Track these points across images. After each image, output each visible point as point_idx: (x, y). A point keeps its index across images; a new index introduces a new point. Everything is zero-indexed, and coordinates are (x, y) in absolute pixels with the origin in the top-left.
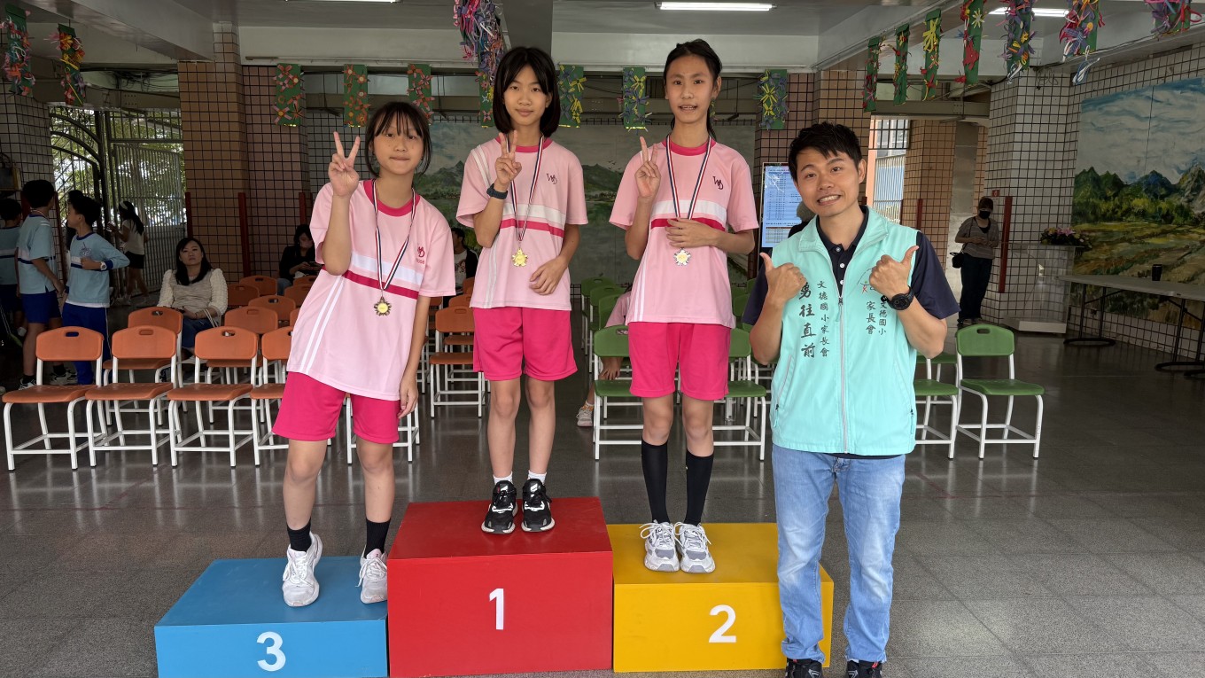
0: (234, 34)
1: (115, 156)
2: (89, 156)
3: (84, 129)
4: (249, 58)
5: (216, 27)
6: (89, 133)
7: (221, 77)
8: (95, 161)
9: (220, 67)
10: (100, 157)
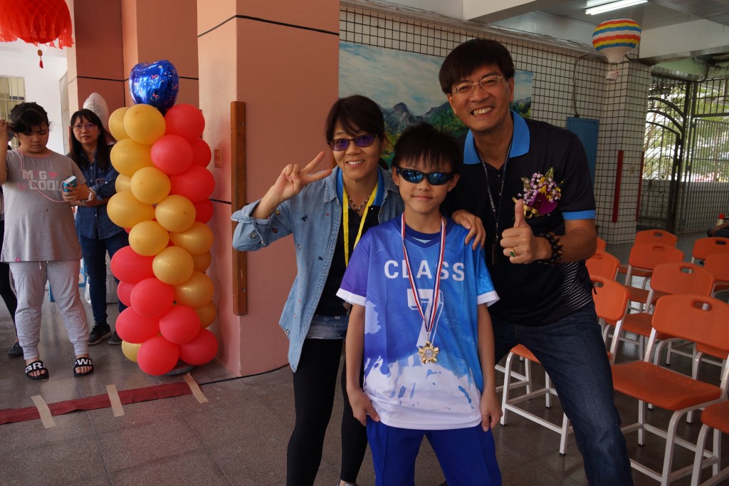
1: (695, 127)
2: (676, 129)
3: (676, 109)
6: (679, 112)
8: (680, 132)
10: (682, 129)
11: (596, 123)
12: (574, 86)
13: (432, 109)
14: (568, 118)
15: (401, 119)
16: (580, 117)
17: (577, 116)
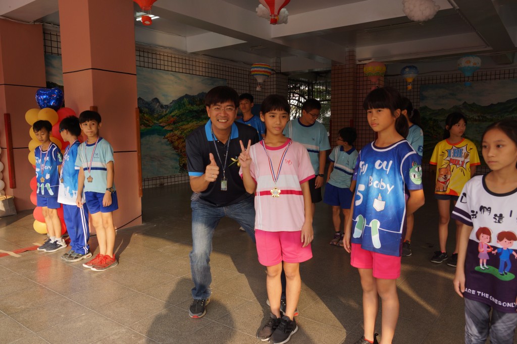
0: (353, 51)
3: (304, 98)
4: (360, 61)
5: (347, 49)
7: (347, 71)
9: (347, 66)
13: (173, 101)
15: (156, 107)
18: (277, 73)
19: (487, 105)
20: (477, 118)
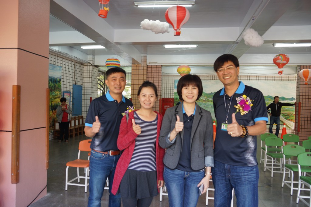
0: (146, 57)
4: (150, 63)
5: (142, 55)
7: (142, 68)
8: (103, 90)
9: (142, 65)
11: (81, 87)
12: (74, 73)
14: (73, 85)
16: (77, 84)
17: (76, 84)
18: (92, 65)
19: (209, 93)
20: (205, 100)
